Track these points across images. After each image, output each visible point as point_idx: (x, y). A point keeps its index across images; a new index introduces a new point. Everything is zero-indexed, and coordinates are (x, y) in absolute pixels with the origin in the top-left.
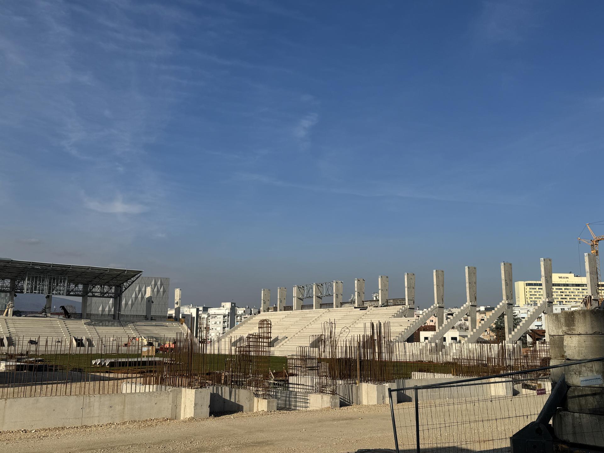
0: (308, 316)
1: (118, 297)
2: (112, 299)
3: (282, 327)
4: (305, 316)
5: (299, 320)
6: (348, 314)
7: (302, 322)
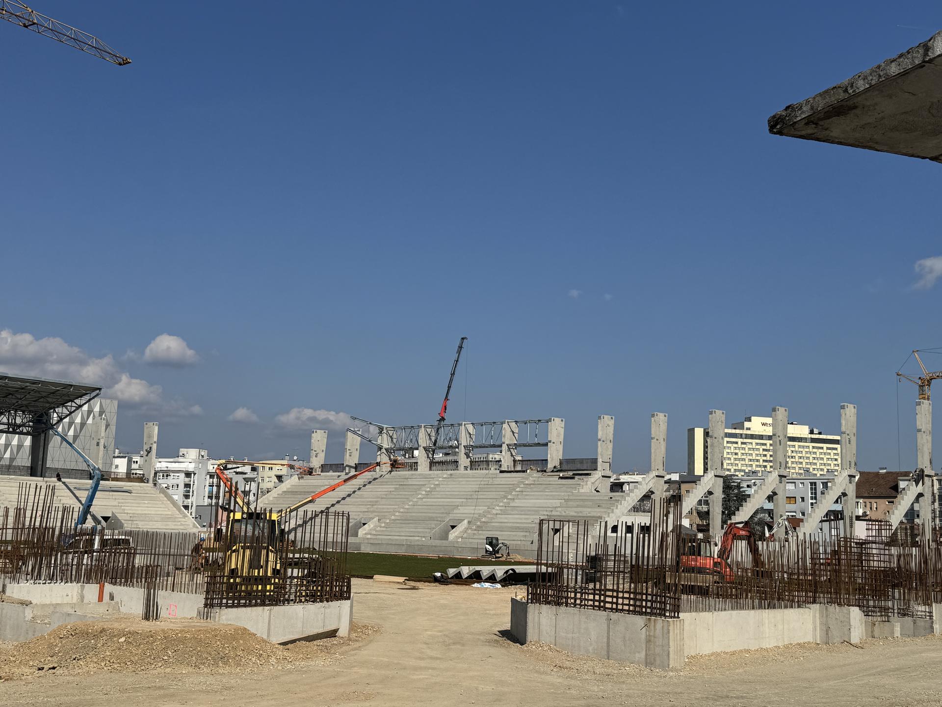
0: (410, 483)
1: (42, 435)
2: (29, 436)
3: (363, 502)
4: (405, 483)
5: (394, 490)
6: (489, 483)
7: (401, 493)
